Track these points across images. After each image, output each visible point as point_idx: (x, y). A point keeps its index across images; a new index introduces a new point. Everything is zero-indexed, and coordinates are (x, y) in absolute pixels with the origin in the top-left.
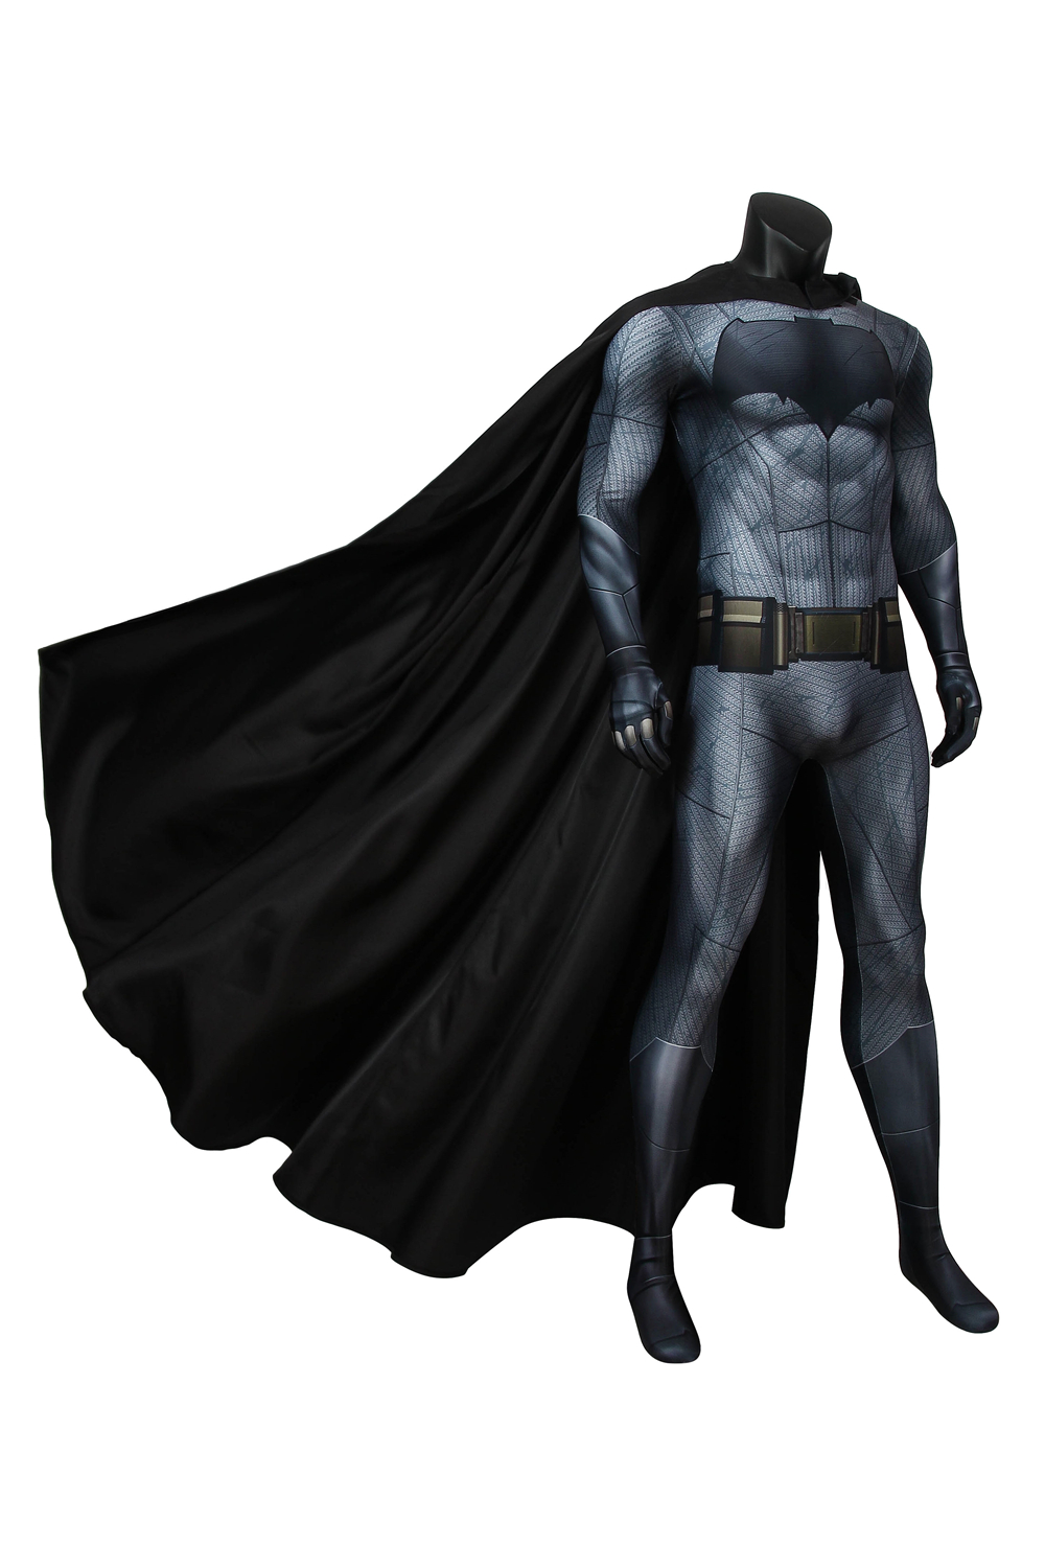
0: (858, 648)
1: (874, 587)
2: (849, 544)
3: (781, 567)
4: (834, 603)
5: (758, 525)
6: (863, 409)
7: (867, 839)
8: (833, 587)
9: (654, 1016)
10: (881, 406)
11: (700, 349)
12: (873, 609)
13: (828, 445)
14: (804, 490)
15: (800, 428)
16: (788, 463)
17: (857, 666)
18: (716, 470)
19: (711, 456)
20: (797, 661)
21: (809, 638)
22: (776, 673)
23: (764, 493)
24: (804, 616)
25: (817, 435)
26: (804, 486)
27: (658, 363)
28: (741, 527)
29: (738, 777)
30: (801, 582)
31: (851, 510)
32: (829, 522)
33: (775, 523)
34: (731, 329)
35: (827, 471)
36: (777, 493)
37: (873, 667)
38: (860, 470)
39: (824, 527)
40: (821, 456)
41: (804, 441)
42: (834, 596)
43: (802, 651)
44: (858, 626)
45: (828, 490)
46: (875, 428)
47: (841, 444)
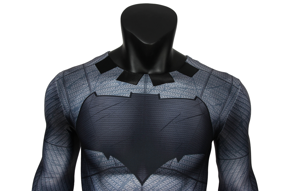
11: (72, 110)
25: (133, 181)
41: (123, 185)
47: (153, 187)
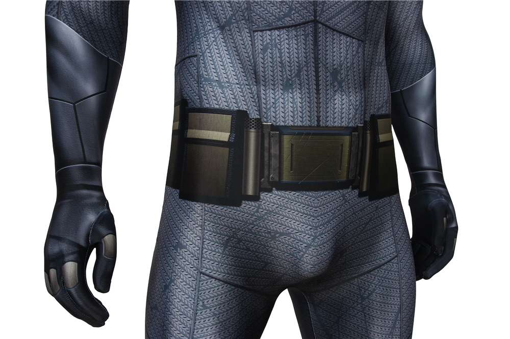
0: (345, 174)
1: (365, 103)
2: (339, 51)
3: (255, 73)
4: (318, 121)
5: (229, 23)
8: (317, 100)
12: (364, 128)
20: (270, 191)
21: (286, 164)
22: (246, 206)
24: (281, 134)
30: (279, 93)
31: (341, 11)
32: (315, 22)
33: (249, 20)
37: (361, 195)
39: (310, 29)
42: (318, 111)
43: (277, 179)
44: (346, 149)
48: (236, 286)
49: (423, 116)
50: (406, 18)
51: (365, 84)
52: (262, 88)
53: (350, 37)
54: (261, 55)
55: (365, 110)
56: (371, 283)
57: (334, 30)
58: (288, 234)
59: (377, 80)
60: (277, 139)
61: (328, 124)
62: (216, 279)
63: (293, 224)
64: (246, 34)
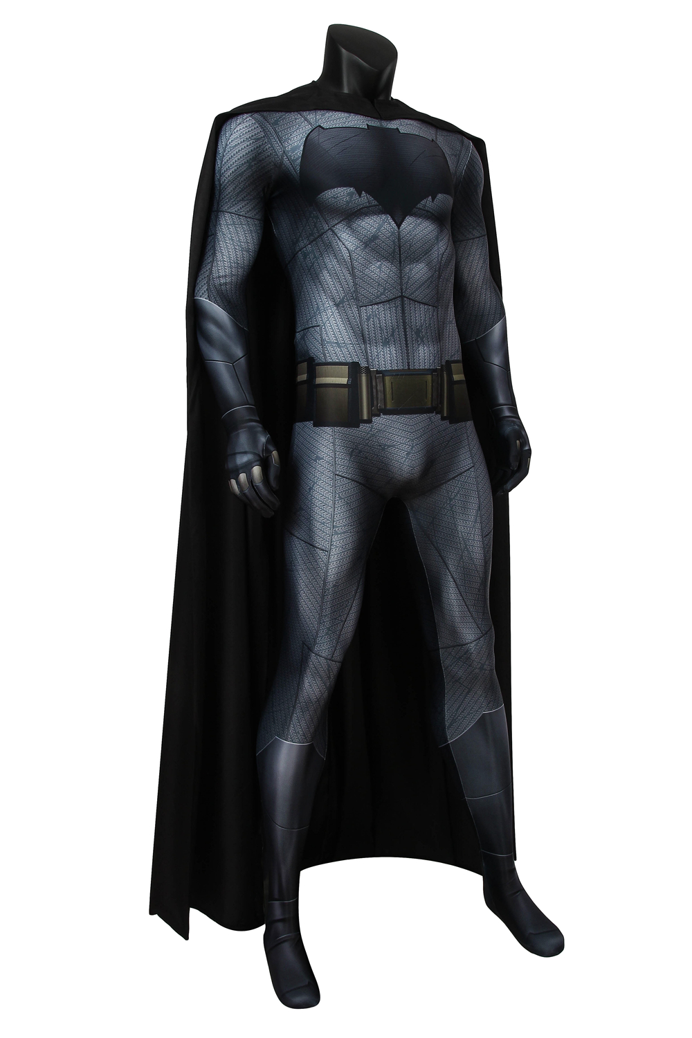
0: (430, 403)
1: (441, 353)
2: (420, 316)
3: (363, 336)
4: (409, 365)
5: (342, 302)
6: (428, 203)
7: (444, 562)
8: (407, 351)
9: (274, 718)
10: (443, 200)
11: (288, 151)
12: (442, 370)
13: (399, 232)
14: (380, 271)
15: (375, 218)
16: (365, 247)
17: (430, 418)
18: (305, 256)
19: (301, 244)
20: (379, 416)
21: (389, 396)
22: (363, 427)
23: (346, 273)
24: (384, 376)
25: (390, 223)
26: (380, 267)
27: (253, 164)
28: (328, 304)
29: (333, 517)
30: (379, 348)
31: (420, 287)
32: (402, 297)
33: (357, 299)
34: (314, 134)
35: (399, 254)
36: (357, 273)
37: (443, 418)
38: (427, 253)
39: (398, 302)
40: (394, 241)
41: (379, 229)
42: (408, 359)
43: (383, 407)
44: (430, 385)
45: (401, 270)
46: (437, 218)
47: (410, 232)
48: (360, 483)
49: (497, 360)
50: (475, 276)
51: (439, 338)
52: (368, 345)
53: (427, 305)
54: (366, 323)
55: (441, 357)
56: (456, 486)
57: (415, 301)
58: (394, 446)
59: (449, 334)
60: (381, 379)
61: (415, 367)
62: (346, 478)
63: (397, 439)
64: (355, 309)
